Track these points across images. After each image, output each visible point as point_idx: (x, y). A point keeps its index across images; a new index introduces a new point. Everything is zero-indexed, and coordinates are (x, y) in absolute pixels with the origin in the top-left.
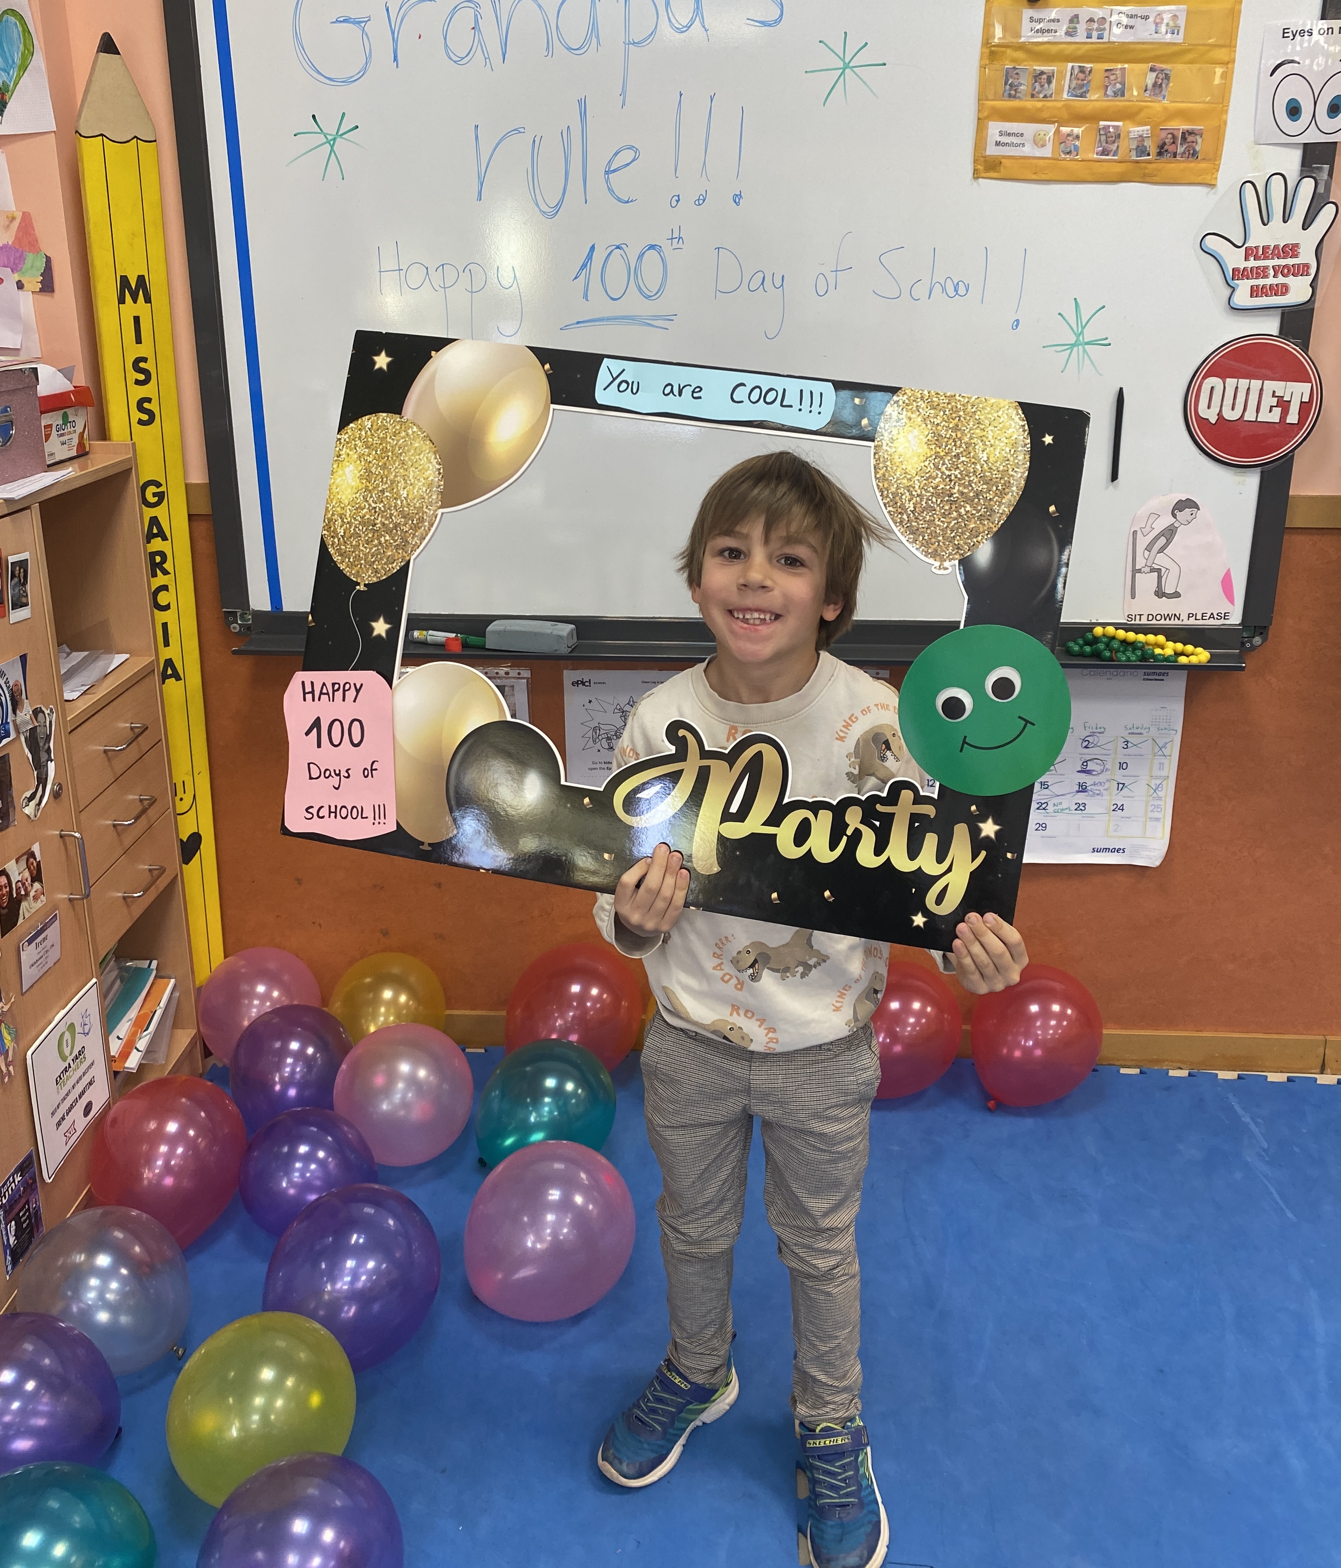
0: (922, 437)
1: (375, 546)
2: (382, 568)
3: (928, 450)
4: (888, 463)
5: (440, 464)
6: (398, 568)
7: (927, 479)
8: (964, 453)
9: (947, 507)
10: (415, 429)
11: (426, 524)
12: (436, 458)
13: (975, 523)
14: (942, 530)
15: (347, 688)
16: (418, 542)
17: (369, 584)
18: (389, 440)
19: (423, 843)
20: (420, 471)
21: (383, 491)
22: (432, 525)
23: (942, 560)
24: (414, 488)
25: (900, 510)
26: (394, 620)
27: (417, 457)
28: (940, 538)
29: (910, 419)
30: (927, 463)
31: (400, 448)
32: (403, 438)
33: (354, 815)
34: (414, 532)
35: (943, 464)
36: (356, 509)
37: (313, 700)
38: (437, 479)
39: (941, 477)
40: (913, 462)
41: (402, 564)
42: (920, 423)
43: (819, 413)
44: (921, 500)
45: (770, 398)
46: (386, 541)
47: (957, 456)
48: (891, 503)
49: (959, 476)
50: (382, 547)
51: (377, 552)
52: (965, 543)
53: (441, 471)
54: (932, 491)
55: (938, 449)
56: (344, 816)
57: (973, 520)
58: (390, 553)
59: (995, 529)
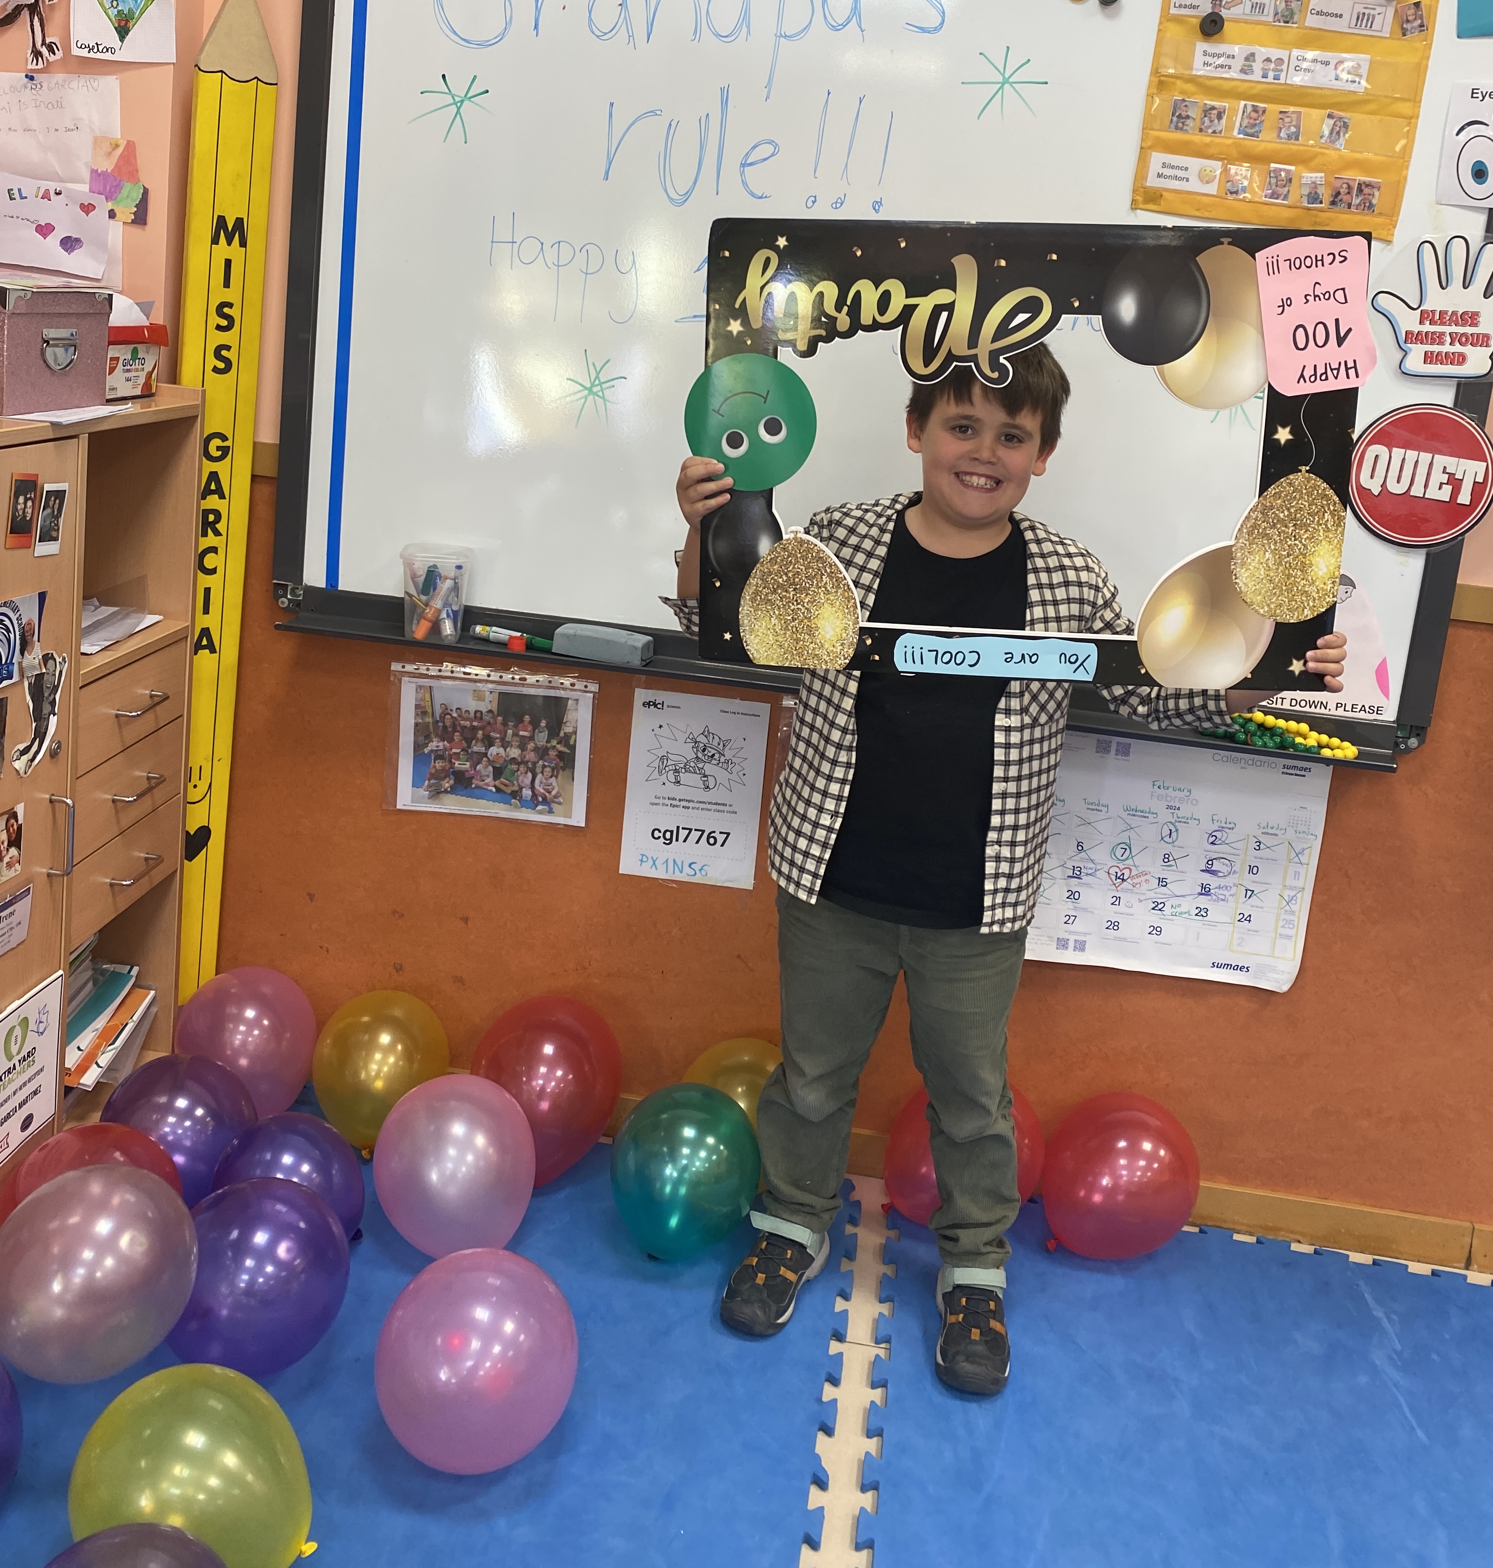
0: (823, 633)
1: (1292, 507)
2: (1285, 488)
3: (817, 622)
4: (846, 611)
5: (1236, 583)
6: (1270, 489)
7: (815, 600)
8: (789, 622)
9: (797, 580)
10: (1262, 611)
11: (1245, 531)
12: (1240, 588)
13: (774, 569)
14: (798, 562)
15: (1313, 377)
16: (1252, 514)
17: (1297, 472)
18: (1286, 600)
19: (1229, 243)
20: (1254, 575)
21: (1289, 555)
22: (1239, 530)
23: (795, 539)
24: (1259, 560)
25: (833, 575)
26: (1269, 442)
27: (1257, 587)
28: (799, 555)
29: (834, 646)
30: (816, 613)
31: (1275, 594)
32: (1272, 602)
33: (1298, 261)
34: (1257, 522)
35: (804, 613)
36: (1313, 537)
37: (1346, 362)
38: (1238, 570)
39: (804, 603)
40: (827, 613)
41: (1266, 494)
42: (826, 643)
43: (906, 647)
44: (817, 583)
45: (947, 657)
46: (1283, 512)
47: (794, 620)
48: (840, 580)
49: (791, 605)
50: (1286, 506)
51: (1291, 501)
52: (780, 553)
53: (1234, 577)
54: (810, 592)
55: (809, 624)
56: (1309, 259)
57: (776, 571)
58: (1279, 502)
59: (758, 565)
